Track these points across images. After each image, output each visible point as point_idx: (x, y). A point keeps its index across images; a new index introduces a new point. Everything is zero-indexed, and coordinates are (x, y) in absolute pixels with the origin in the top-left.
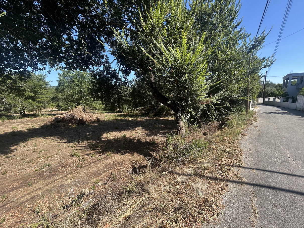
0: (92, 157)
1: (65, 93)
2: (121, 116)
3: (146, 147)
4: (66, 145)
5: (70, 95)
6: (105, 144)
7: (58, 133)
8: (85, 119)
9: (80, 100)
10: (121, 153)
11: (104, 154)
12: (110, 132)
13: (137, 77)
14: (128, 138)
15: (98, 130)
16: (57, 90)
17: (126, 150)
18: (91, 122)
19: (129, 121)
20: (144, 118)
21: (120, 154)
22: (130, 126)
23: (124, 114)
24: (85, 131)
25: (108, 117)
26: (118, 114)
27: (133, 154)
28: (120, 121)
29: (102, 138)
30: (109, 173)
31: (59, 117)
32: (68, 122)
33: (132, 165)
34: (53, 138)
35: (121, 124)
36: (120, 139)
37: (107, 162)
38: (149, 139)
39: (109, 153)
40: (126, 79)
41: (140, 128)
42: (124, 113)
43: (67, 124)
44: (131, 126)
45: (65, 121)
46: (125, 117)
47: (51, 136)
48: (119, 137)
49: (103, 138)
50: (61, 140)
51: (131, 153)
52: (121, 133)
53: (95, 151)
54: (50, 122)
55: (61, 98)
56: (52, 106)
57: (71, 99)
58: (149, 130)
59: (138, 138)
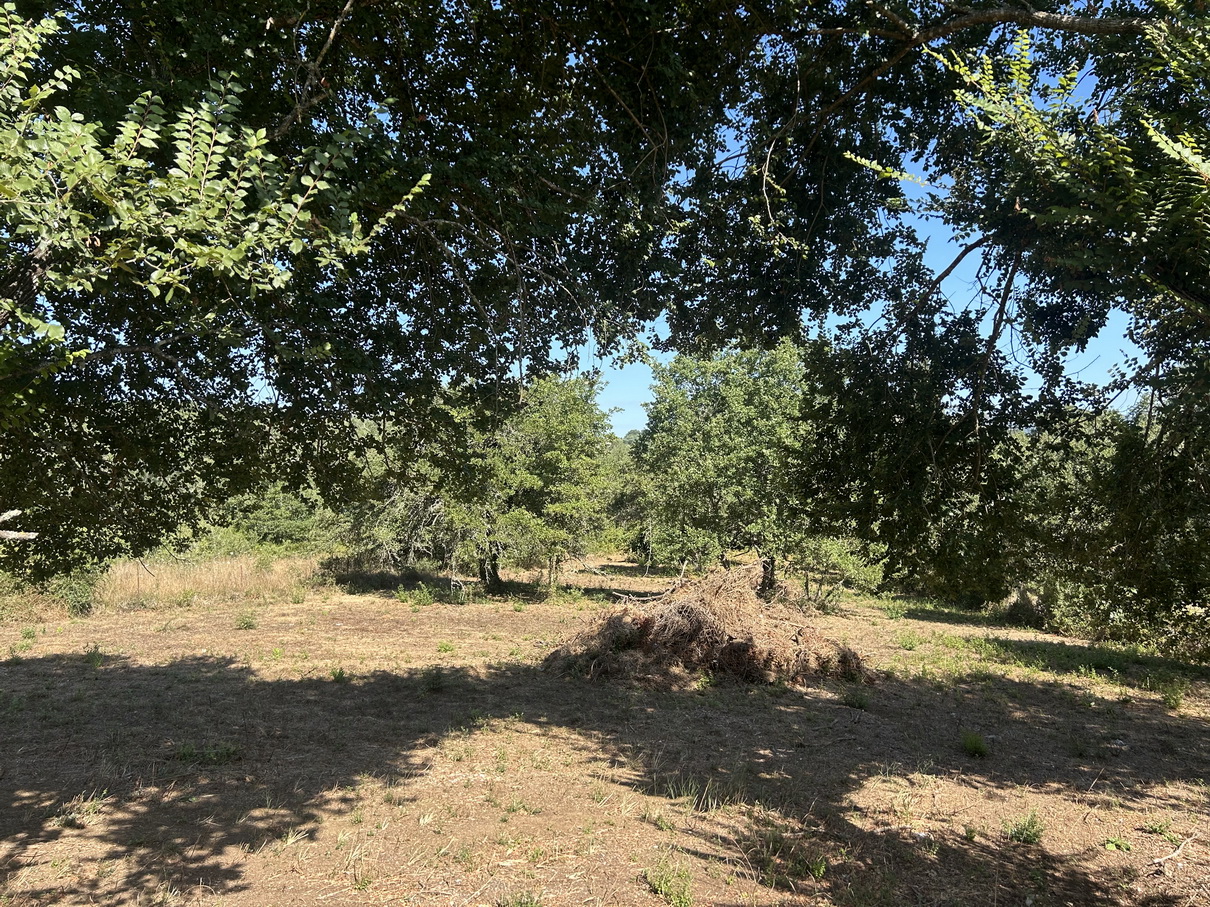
1: (676, 473)
2: (1026, 652)
4: (632, 802)
5: (697, 484)
6: (861, 858)
7: (607, 712)
8: (761, 645)
9: (753, 514)
12: (916, 776)
13: (1159, 356)
14: (1060, 860)
15: (834, 744)
16: (640, 459)
18: (797, 673)
19: (1097, 714)
22: (1092, 752)
23: (1056, 639)
24: (751, 732)
25: (920, 650)
26: (1003, 633)
28: (1013, 697)
29: (847, 809)
31: (626, 612)
32: (664, 651)
34: (582, 741)
35: (1016, 721)
36: (984, 848)
40: (1052, 371)
42: (1057, 632)
43: (661, 663)
44: (1100, 757)
45: (654, 641)
46: (1064, 668)
47: (572, 724)
48: (982, 835)
49: (857, 809)
50: (613, 763)
52: (1003, 799)
54: (585, 640)
55: (652, 504)
56: (610, 541)
57: (702, 507)
59: (1158, 887)
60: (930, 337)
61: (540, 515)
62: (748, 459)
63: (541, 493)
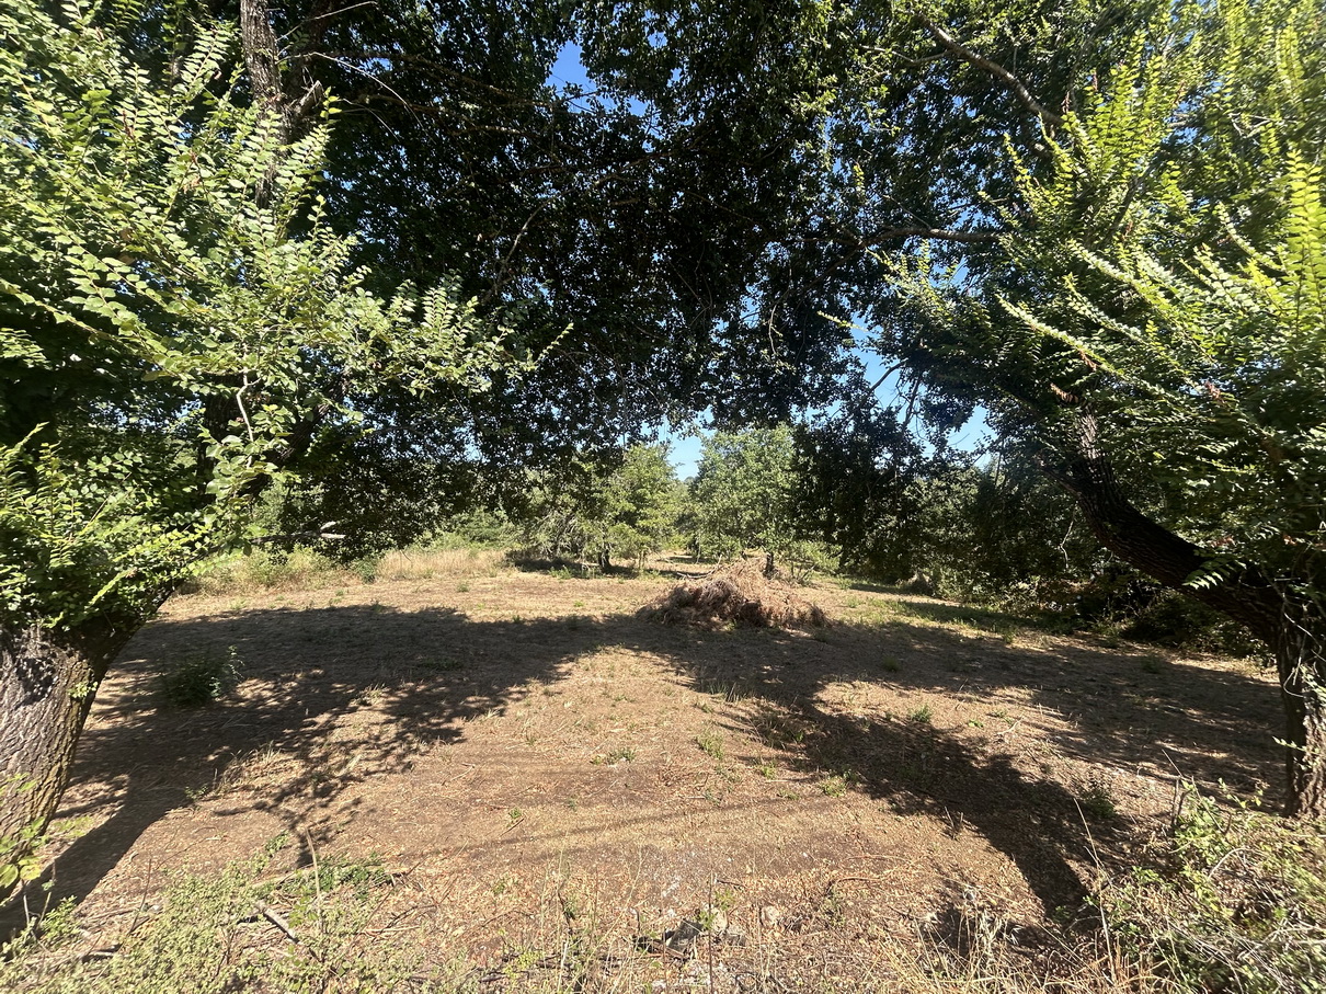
0: (763, 774)
1: (715, 503)
2: (922, 610)
3: (1045, 822)
4: (688, 696)
5: (728, 509)
6: (824, 731)
7: (674, 643)
8: (766, 604)
9: (761, 528)
10: (891, 803)
11: (813, 780)
12: (857, 683)
13: (1004, 434)
14: (942, 732)
15: (808, 663)
16: (694, 494)
17: (917, 792)
18: (786, 621)
19: (964, 646)
20: (1058, 640)
21: (886, 806)
22: (960, 669)
23: (940, 602)
24: (759, 656)
25: (859, 608)
26: (908, 599)
27: (957, 829)
28: (914, 636)
29: (816, 702)
30: (818, 878)
31: (685, 585)
32: (708, 608)
33: (943, 894)
34: (659, 660)
35: (916, 650)
36: (897, 725)
37: (820, 821)
38: (1071, 773)
39: (837, 781)
40: (941, 443)
41: (1024, 693)
42: (940, 598)
43: (706, 615)
44: (965, 672)
45: (702, 602)
46: (944, 620)
47: (653, 650)
48: (896, 718)
49: (822, 702)
50: (677, 673)
51: (943, 820)
52: (908, 696)
53: (780, 752)
54: (661, 601)
55: (701, 521)
56: (676, 542)
57: (731, 523)
58: (1080, 718)
59: (1001, 749)
60: (868, 423)
61: (634, 527)
62: (759, 494)
63: (635, 514)
